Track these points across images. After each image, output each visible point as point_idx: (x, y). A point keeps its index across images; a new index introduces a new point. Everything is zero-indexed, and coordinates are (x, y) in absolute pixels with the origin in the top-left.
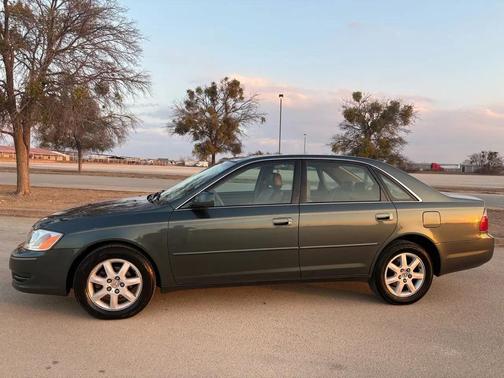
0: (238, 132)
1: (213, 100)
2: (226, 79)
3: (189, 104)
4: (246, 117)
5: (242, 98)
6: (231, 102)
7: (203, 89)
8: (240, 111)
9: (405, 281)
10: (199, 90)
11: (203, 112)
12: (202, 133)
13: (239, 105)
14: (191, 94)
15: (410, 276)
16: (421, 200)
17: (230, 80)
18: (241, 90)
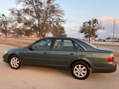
0: (96, 32)
1: (90, 24)
2: (93, 19)
3: (84, 26)
4: (99, 28)
5: (97, 23)
6: (94, 25)
7: (87, 22)
8: (97, 27)
9: (80, 73)
10: (86, 22)
11: (87, 27)
12: (87, 32)
13: (97, 25)
14: (84, 23)
15: (82, 72)
16: (86, 50)
17: (94, 19)
18: (97, 21)
